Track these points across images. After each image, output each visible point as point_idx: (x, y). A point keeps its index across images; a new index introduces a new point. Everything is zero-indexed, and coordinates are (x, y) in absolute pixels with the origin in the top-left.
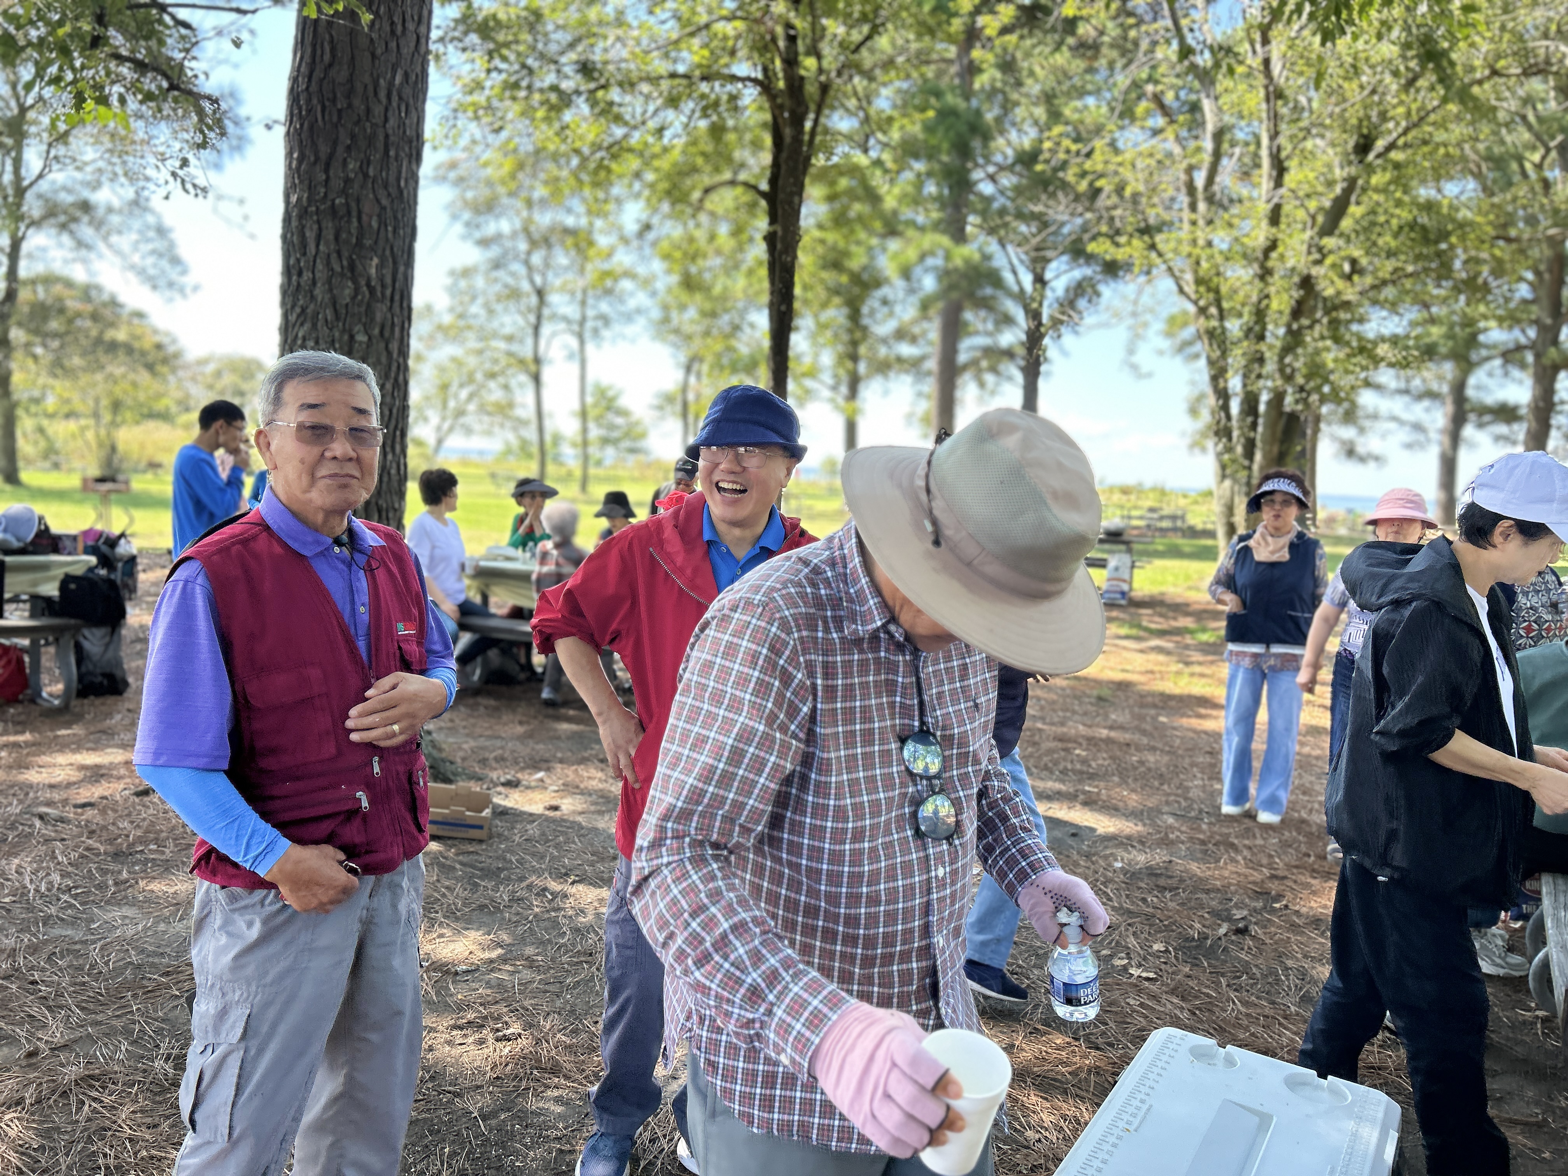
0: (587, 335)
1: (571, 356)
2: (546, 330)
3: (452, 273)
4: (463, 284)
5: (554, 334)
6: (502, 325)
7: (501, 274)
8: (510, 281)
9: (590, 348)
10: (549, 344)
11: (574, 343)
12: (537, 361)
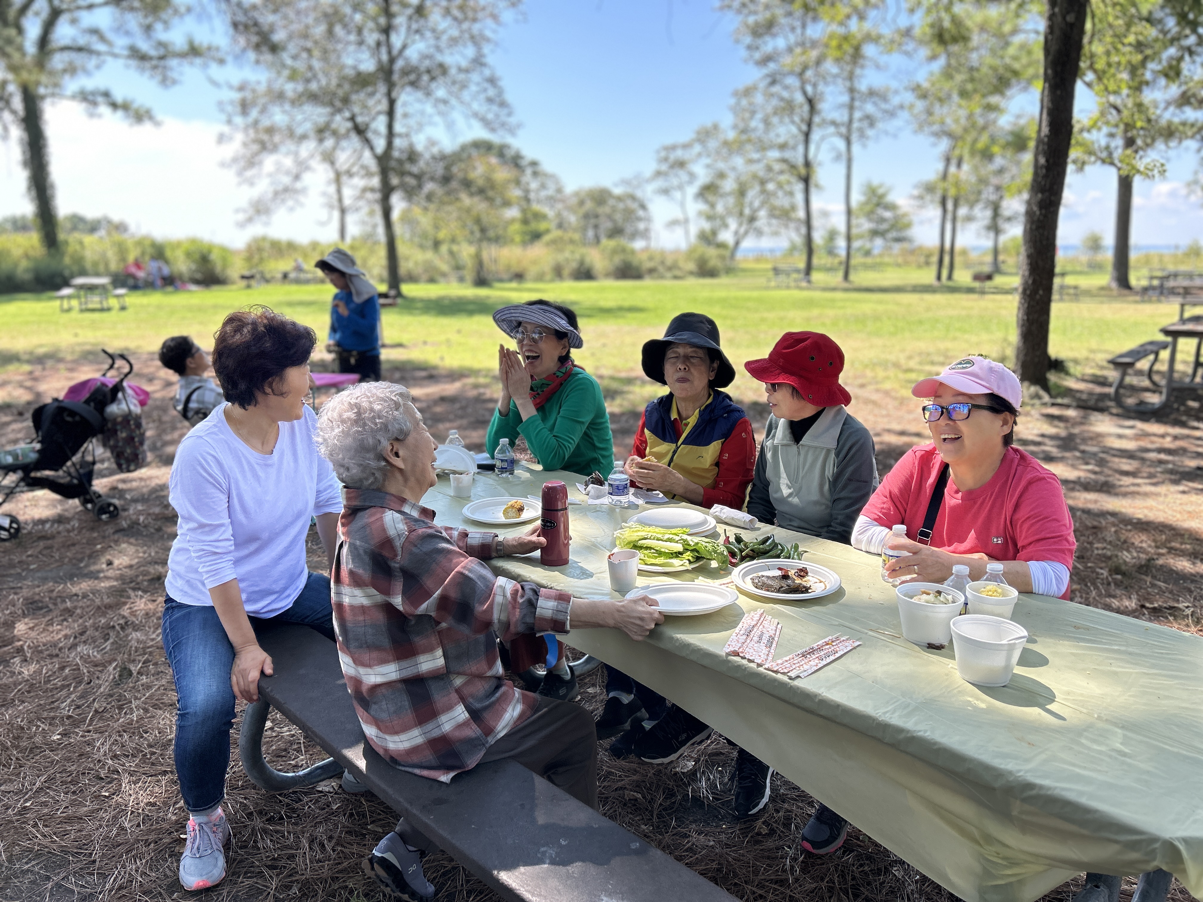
0: (854, 137)
1: (838, 158)
2: (815, 136)
3: (735, 94)
4: (744, 102)
5: (823, 138)
6: (778, 136)
7: (776, 89)
8: (785, 94)
9: (856, 148)
10: (818, 148)
11: (841, 145)
12: (807, 164)
